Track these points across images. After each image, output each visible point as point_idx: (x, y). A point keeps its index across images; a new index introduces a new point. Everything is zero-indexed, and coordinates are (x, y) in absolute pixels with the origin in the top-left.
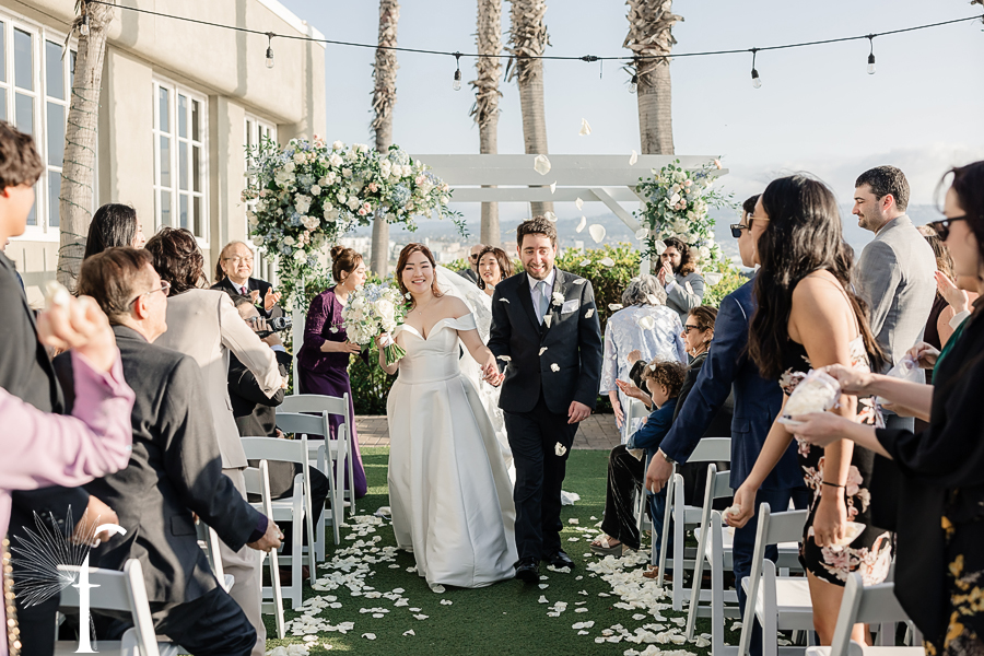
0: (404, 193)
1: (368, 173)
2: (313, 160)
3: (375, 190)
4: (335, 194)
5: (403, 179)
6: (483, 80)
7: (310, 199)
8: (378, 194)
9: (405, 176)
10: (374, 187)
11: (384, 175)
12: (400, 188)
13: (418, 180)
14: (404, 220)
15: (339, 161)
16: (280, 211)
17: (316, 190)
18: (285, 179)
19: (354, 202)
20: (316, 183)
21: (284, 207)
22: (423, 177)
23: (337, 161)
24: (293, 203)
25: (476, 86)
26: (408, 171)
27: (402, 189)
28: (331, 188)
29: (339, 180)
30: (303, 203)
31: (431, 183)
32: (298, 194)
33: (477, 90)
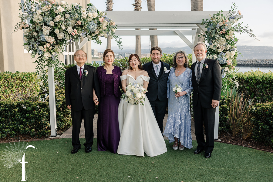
0: (93, 26)
1: (77, 16)
2: (49, 9)
3: (80, 24)
4: (61, 25)
5: (94, 19)
6: (136, 3)
7: (49, 28)
8: (81, 26)
9: (95, 17)
10: (79, 23)
11: (84, 16)
12: (92, 23)
13: (100, 19)
14: (95, 39)
15: (62, 10)
16: (35, 34)
17: (52, 24)
18: (38, 18)
19: (70, 29)
20: (53, 21)
21: (37, 32)
22: (103, 18)
23: (61, 9)
24: (42, 30)
25: (134, 5)
26: (96, 15)
27: (93, 23)
28: (59, 23)
29: (63, 19)
30: (46, 30)
31: (107, 21)
32: (44, 26)
33: (134, 7)
